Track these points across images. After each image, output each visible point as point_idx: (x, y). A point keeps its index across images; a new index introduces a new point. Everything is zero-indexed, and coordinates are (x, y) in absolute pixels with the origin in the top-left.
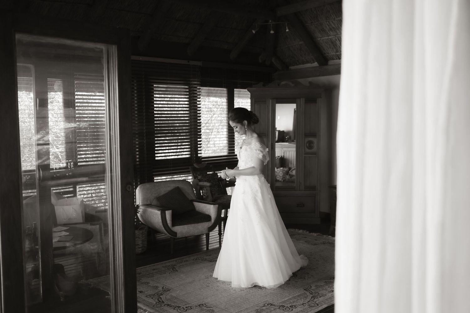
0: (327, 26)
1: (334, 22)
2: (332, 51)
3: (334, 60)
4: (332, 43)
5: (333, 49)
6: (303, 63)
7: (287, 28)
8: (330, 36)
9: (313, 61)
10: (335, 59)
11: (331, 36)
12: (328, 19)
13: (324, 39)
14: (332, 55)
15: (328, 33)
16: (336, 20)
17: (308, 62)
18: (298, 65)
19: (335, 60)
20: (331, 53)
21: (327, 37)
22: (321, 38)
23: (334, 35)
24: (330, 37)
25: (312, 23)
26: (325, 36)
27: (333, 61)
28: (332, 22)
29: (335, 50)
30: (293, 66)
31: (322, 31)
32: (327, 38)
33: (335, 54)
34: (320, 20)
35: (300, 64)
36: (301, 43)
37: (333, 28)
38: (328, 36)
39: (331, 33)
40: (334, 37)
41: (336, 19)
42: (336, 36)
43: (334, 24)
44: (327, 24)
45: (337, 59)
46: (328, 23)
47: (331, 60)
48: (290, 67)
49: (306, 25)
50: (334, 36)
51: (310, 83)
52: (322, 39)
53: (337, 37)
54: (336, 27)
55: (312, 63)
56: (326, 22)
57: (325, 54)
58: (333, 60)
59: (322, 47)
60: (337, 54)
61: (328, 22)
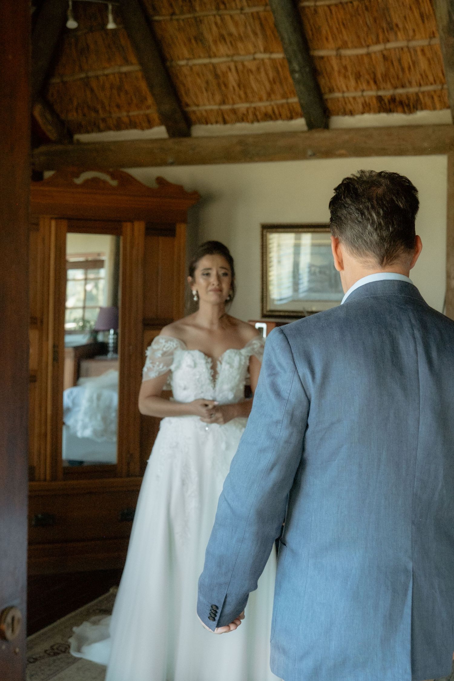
0: (214, 28)
1: (237, 18)
2: (209, 100)
3: (209, 126)
4: (217, 76)
5: (213, 94)
6: (119, 126)
7: (110, 17)
8: (215, 56)
9: (149, 121)
10: (213, 120)
11: (220, 57)
12: (222, 7)
13: (195, 65)
14: (206, 111)
15: (213, 48)
16: (245, 14)
17: (133, 125)
18: (100, 131)
19: (212, 124)
20: (204, 105)
21: (205, 57)
22: (188, 59)
23: (228, 56)
24: (215, 61)
25: (173, 14)
26: (200, 57)
27: (203, 127)
28: (231, 17)
29: (218, 98)
30: (88, 132)
31: (196, 41)
32: (206, 61)
33: (215, 107)
34: (198, 8)
35: (109, 129)
36: (125, 69)
37: (231, 35)
38: (210, 57)
39: (223, 49)
40: (225, 62)
41: (247, 10)
42: (236, 58)
43: (236, 24)
44: (216, 24)
45: (217, 122)
46: (218, 18)
47: (200, 122)
48: (77, 137)
49: (157, 18)
50: (229, 59)
51: (160, 181)
52: (191, 63)
53: (235, 62)
54: (239, 35)
55: (142, 129)
56: (214, 16)
57: (187, 105)
58: (207, 123)
59: (184, 85)
60: (221, 110)
61: (220, 16)
